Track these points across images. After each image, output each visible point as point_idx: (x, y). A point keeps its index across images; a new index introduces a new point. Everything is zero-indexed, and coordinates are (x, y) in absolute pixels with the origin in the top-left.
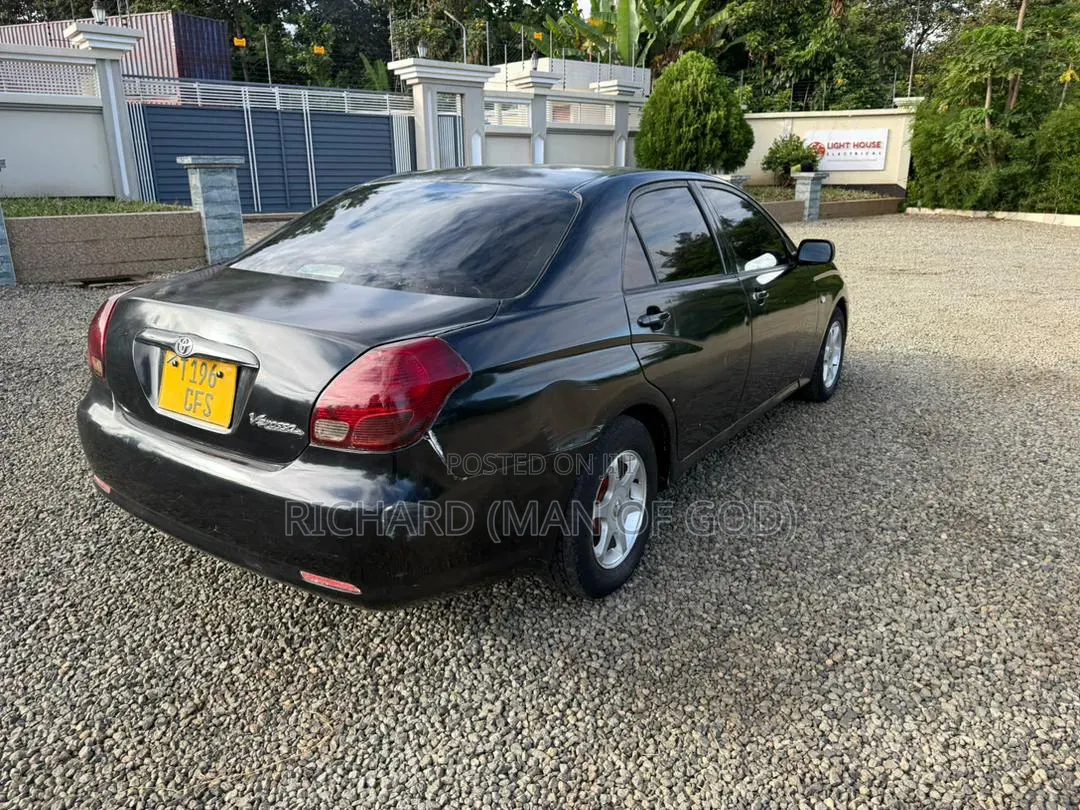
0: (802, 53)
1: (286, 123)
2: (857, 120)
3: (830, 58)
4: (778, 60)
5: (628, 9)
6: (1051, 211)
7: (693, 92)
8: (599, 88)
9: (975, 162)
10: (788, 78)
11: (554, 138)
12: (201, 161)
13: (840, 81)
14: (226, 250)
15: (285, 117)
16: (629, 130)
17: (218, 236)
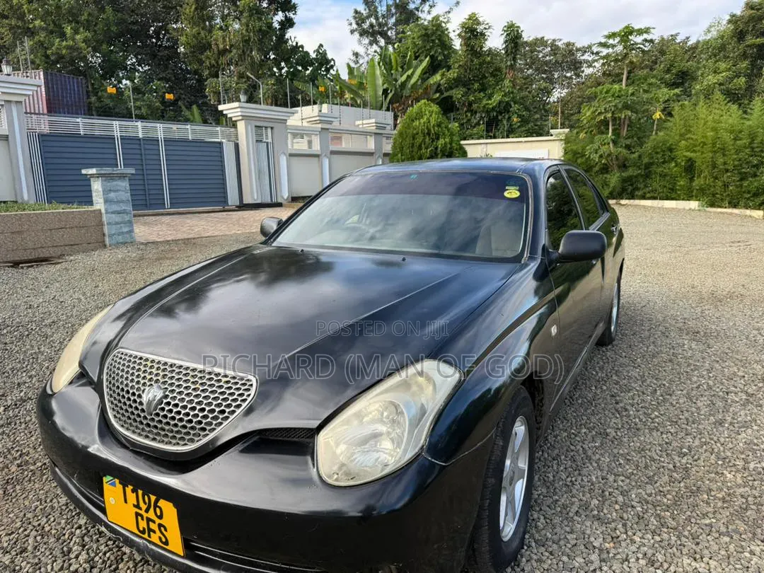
0: (490, 102)
1: (147, 147)
2: (529, 144)
3: (508, 104)
4: (475, 106)
5: (374, 74)
6: (655, 198)
7: (427, 127)
8: (363, 124)
9: (605, 169)
10: (482, 118)
11: (335, 157)
12: (103, 172)
13: (515, 120)
14: (120, 237)
15: (145, 142)
16: (384, 152)
17: (114, 226)
